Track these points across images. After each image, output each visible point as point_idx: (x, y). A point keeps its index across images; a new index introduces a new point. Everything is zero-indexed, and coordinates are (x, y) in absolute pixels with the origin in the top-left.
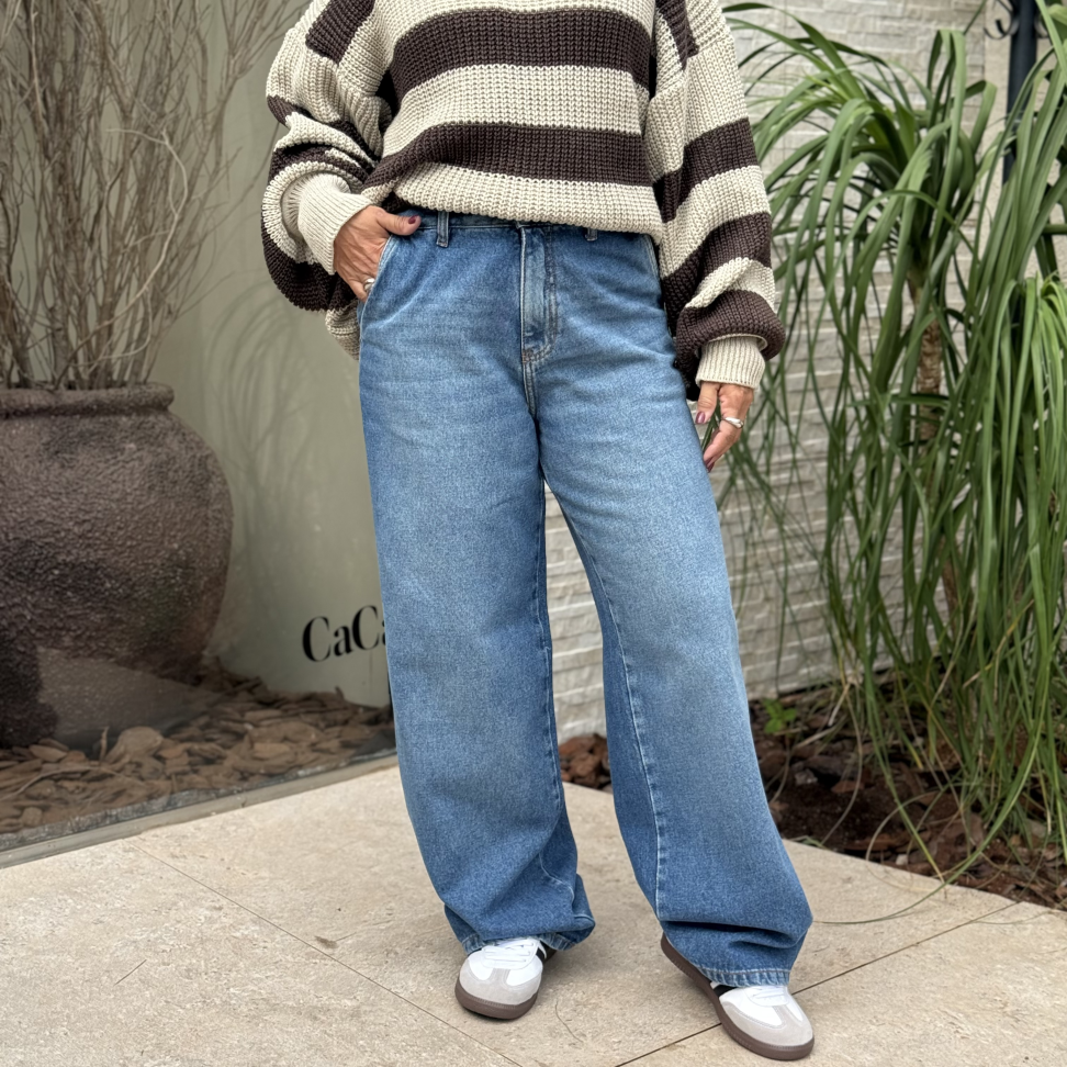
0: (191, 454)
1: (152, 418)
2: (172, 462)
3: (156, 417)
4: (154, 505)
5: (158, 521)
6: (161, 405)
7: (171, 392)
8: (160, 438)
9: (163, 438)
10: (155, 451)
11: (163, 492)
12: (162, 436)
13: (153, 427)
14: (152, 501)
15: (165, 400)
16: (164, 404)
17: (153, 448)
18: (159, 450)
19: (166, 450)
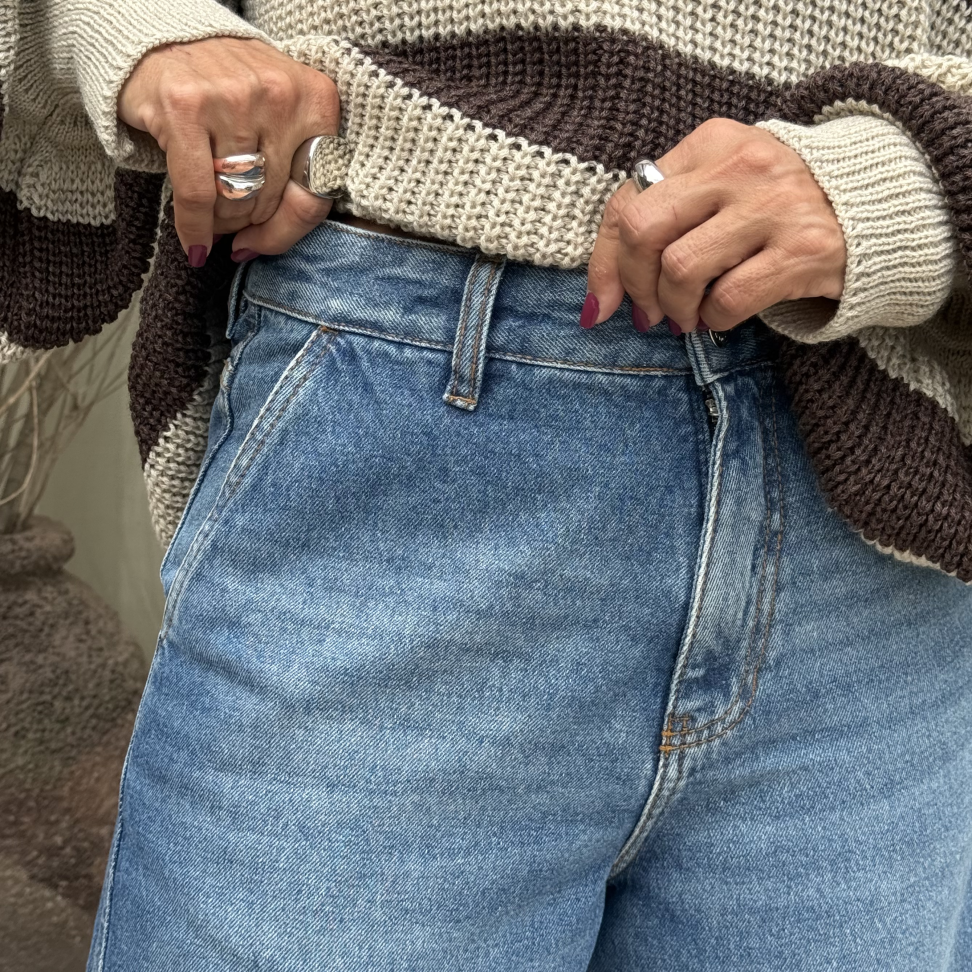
0: (98, 661)
1: (31, 596)
2: (61, 682)
3: (39, 591)
4: (22, 768)
5: (28, 798)
6: (49, 570)
7: (69, 541)
8: (43, 636)
9: (49, 635)
10: (32, 662)
11: (41, 742)
12: (47, 630)
13: (32, 614)
14: (20, 761)
15: (56, 559)
16: (55, 567)
17: (28, 657)
18: (40, 659)
19: (53, 659)
